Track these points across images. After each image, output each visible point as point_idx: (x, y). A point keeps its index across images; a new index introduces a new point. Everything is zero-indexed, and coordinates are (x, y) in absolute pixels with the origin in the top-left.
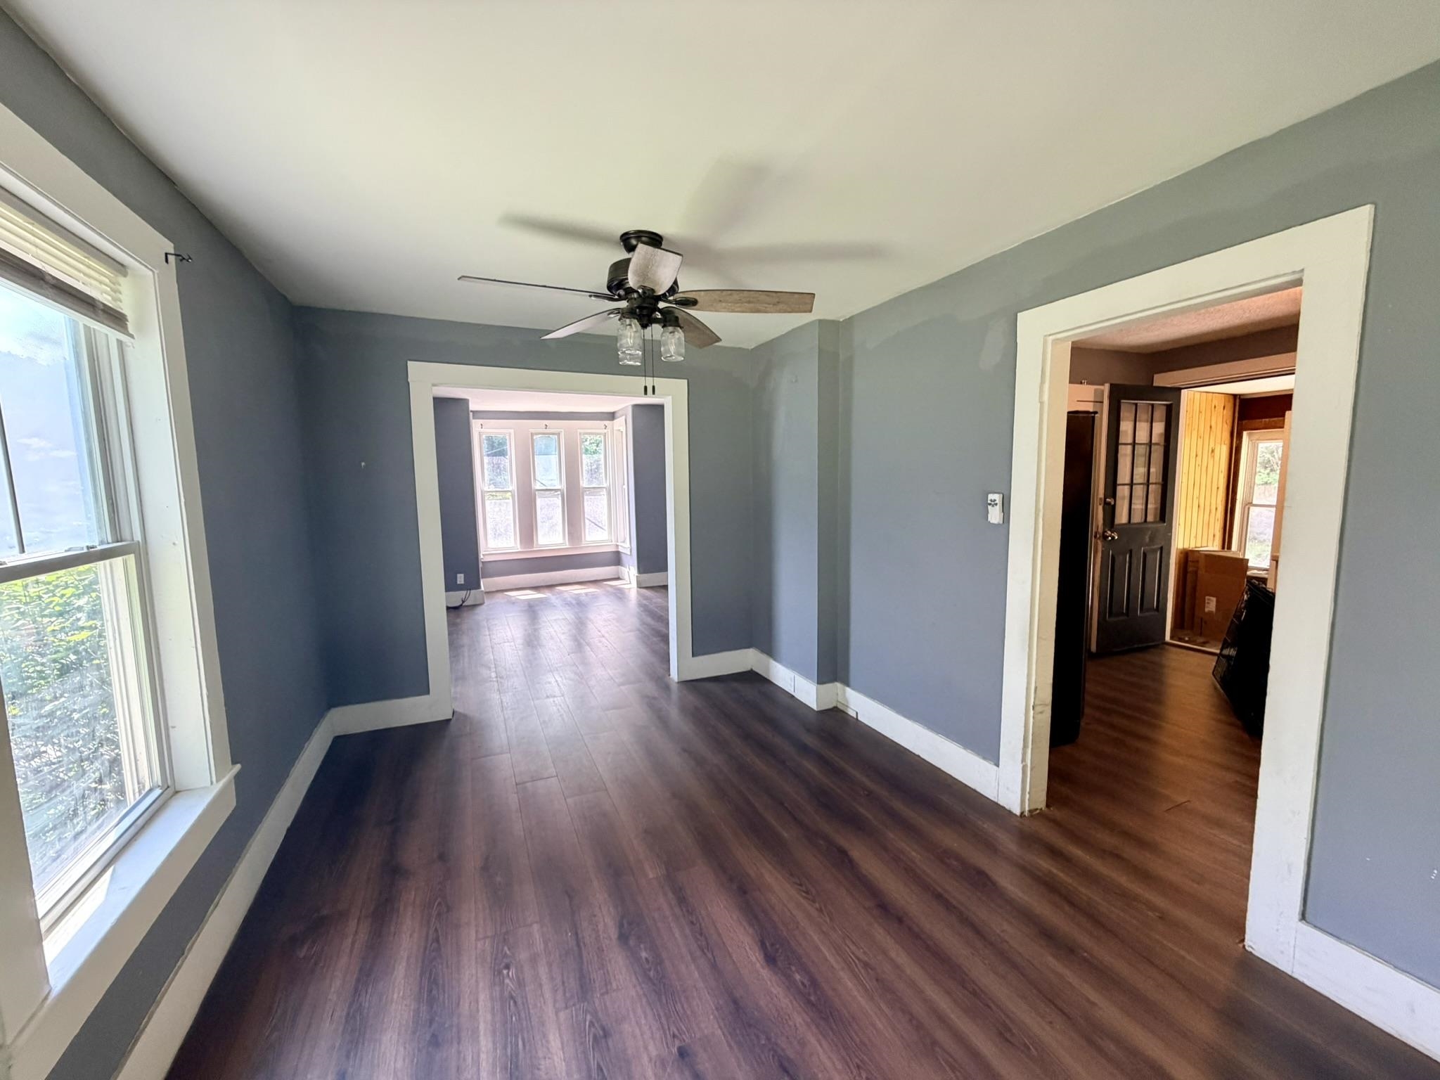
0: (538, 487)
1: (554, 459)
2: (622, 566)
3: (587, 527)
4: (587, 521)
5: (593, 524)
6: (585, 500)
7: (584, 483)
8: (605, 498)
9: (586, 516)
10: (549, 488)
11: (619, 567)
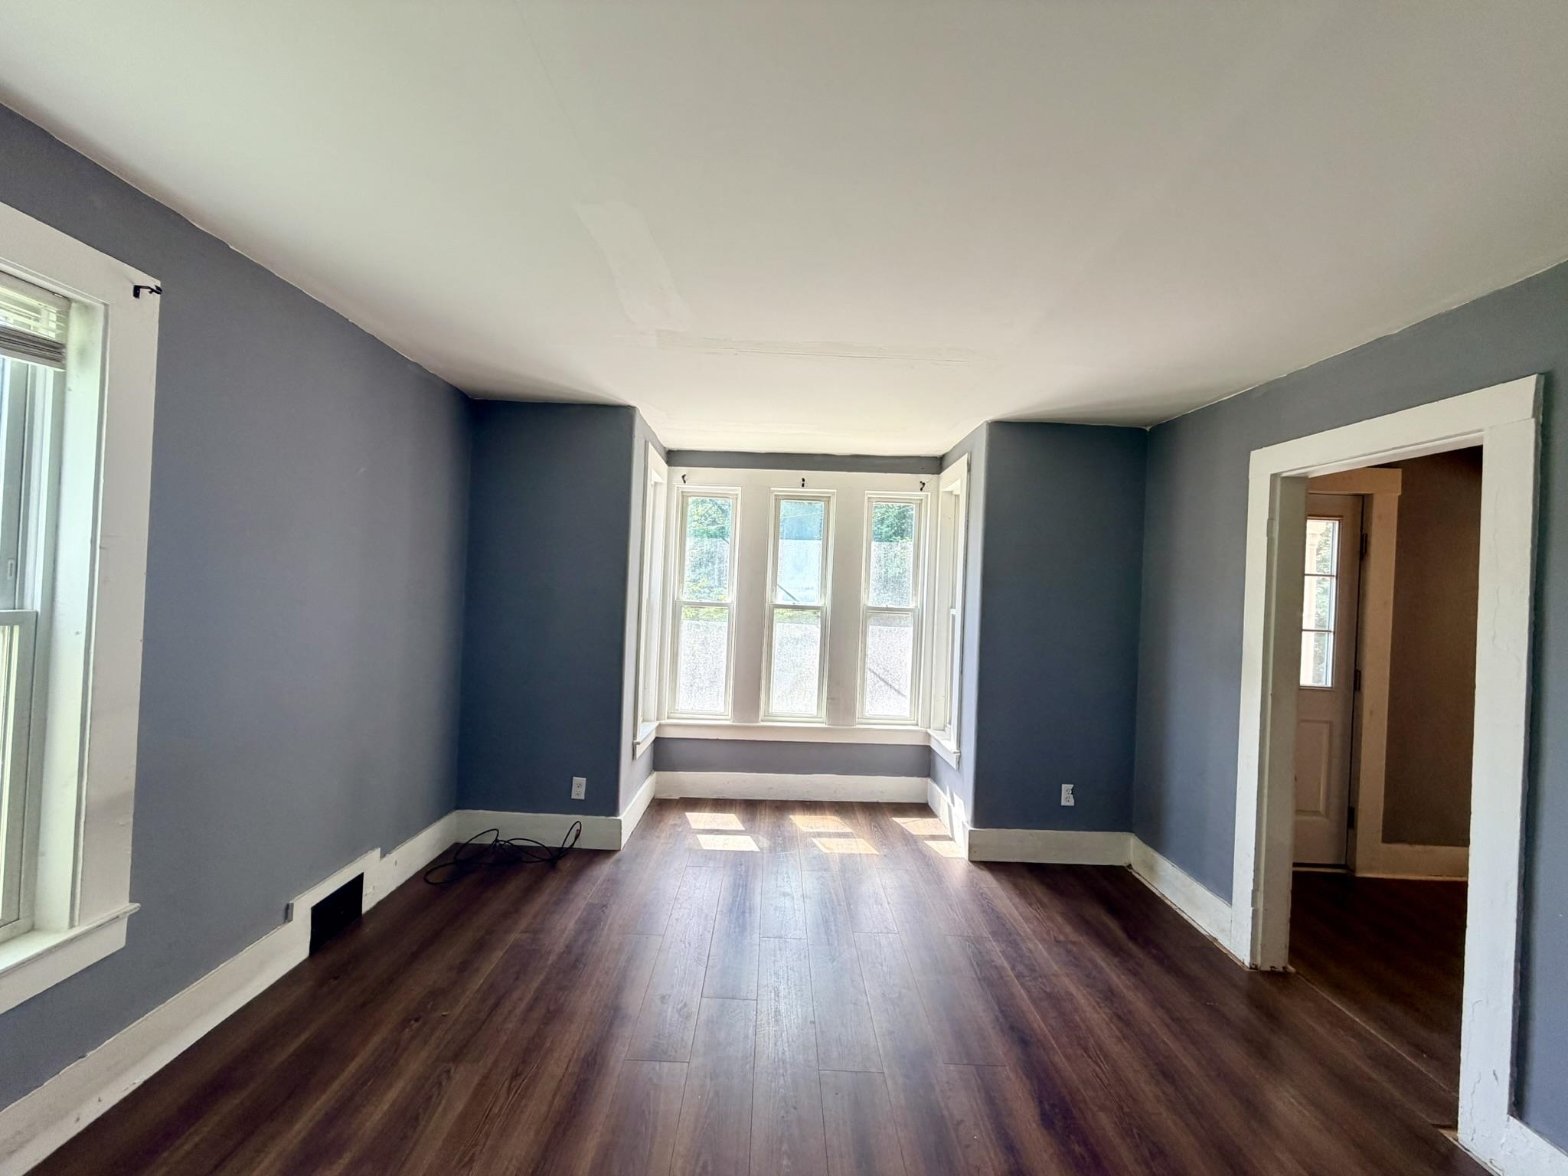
0: (779, 602)
1: (814, 547)
2: (935, 780)
3: (868, 689)
4: (869, 675)
5: (882, 683)
6: (869, 634)
7: (871, 597)
8: (910, 631)
9: (869, 665)
10: (802, 604)
11: (929, 780)
